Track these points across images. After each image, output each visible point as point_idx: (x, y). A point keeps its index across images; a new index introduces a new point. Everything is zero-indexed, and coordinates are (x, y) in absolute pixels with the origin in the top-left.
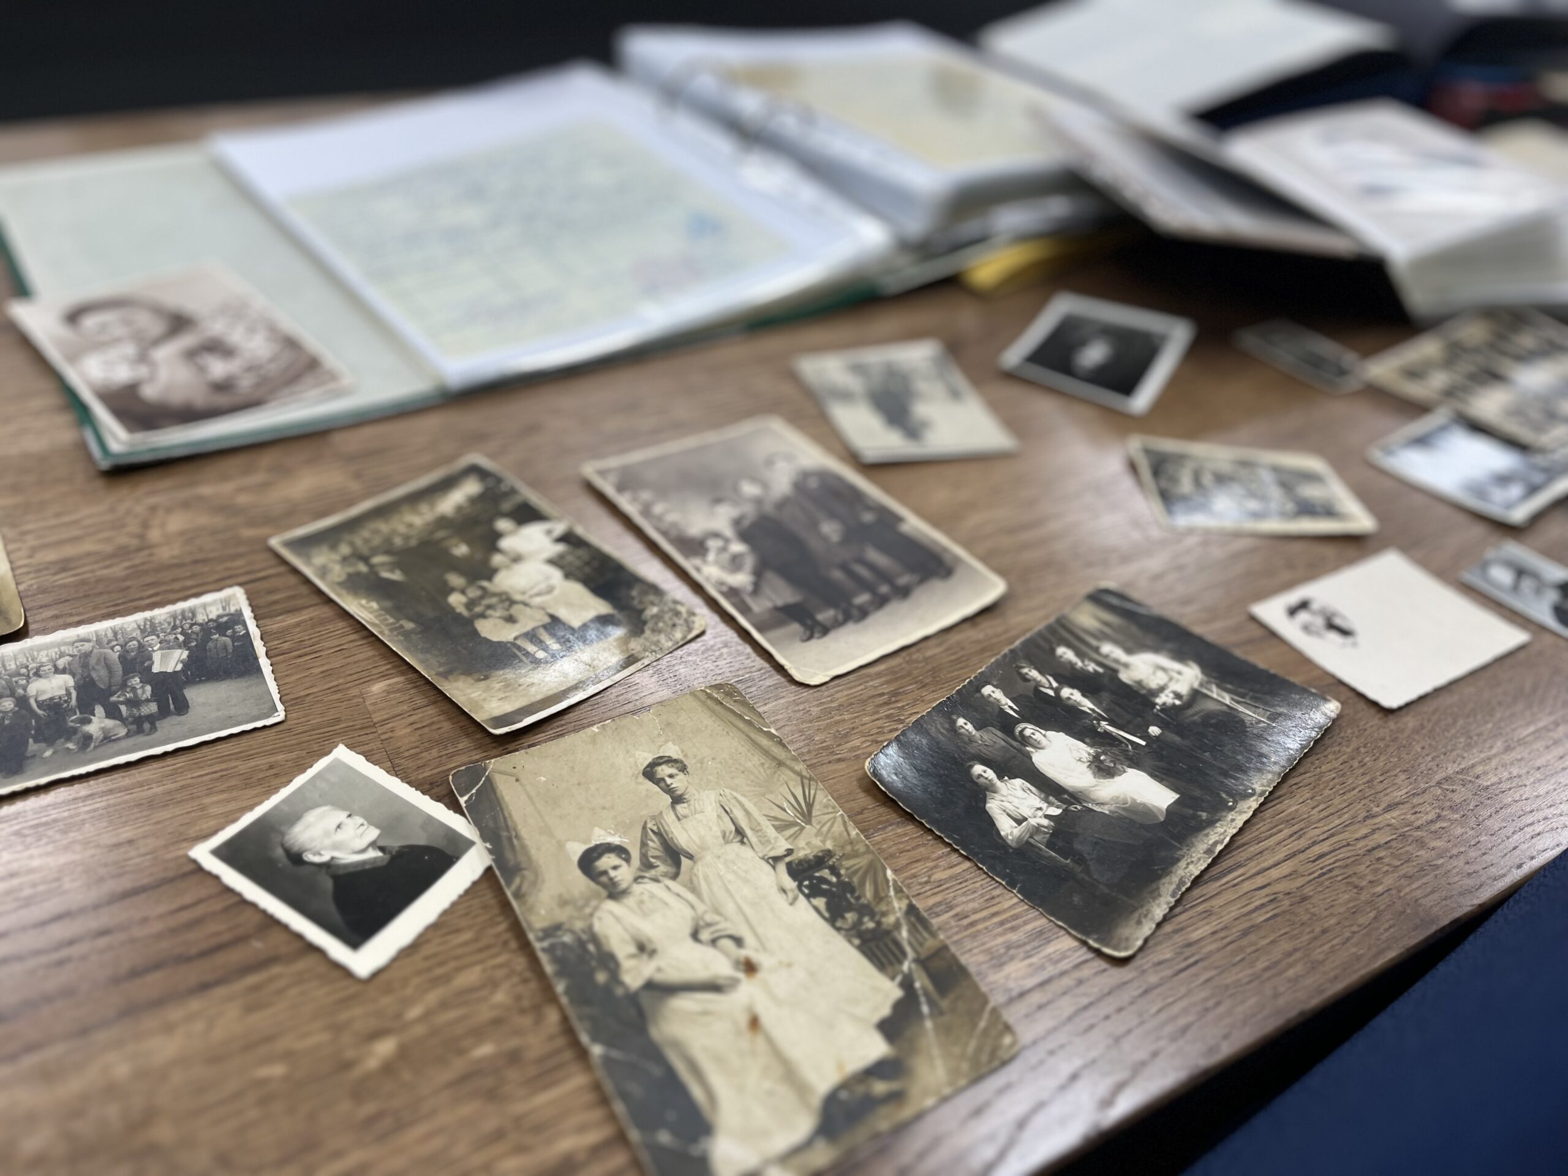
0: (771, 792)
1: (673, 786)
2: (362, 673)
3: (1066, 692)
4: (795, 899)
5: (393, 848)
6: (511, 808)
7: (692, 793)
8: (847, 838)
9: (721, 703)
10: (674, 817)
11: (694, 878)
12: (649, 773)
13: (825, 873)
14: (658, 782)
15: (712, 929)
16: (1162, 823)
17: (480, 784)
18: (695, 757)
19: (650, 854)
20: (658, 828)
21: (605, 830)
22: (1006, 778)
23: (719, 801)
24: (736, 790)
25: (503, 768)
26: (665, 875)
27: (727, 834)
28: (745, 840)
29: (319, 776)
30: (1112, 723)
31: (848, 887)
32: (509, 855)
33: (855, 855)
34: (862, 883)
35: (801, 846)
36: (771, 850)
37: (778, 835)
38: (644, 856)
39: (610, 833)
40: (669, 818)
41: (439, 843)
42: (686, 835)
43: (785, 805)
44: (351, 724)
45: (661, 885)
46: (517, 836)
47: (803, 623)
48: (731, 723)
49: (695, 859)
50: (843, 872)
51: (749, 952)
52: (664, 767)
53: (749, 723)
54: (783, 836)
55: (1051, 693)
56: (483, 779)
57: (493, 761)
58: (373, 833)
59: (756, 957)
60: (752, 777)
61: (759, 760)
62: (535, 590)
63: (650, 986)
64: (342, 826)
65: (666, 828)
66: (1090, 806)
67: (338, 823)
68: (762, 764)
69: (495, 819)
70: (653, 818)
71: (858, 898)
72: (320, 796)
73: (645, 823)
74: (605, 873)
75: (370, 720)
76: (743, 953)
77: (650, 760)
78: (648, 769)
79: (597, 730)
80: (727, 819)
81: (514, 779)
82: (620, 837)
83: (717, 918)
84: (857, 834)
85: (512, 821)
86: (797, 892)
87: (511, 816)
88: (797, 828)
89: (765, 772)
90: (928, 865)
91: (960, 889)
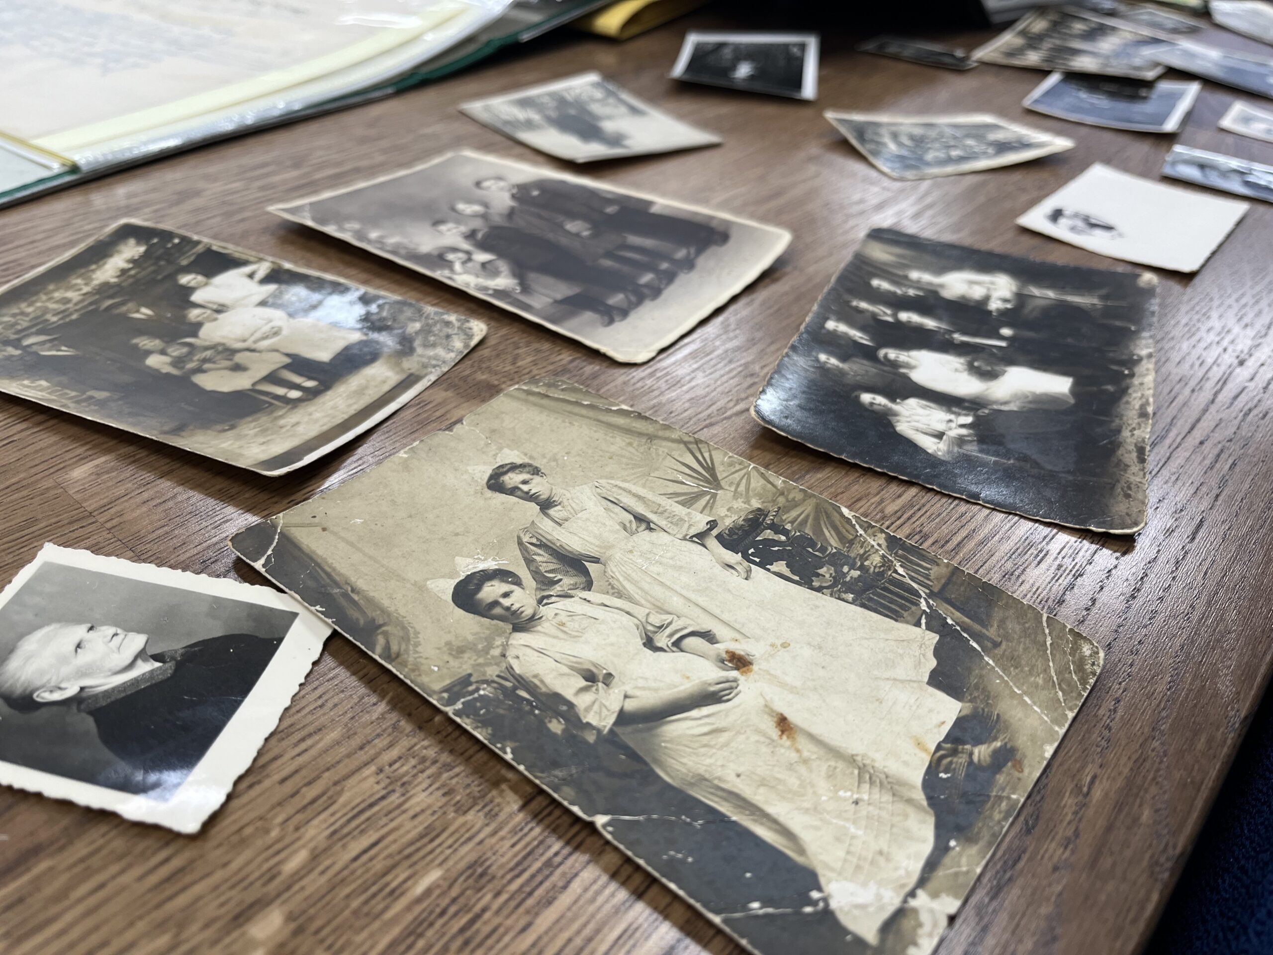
0: (657, 469)
1: (532, 492)
2: (51, 461)
3: (904, 316)
4: (749, 571)
5: (176, 651)
6: (330, 561)
7: (559, 493)
8: (774, 490)
9: (547, 396)
10: (551, 523)
11: (614, 582)
12: (495, 483)
13: (768, 534)
14: (513, 491)
15: (668, 631)
16: (1076, 405)
17: (275, 544)
18: (544, 456)
19: (542, 569)
20: (538, 539)
21: (472, 557)
22: (898, 400)
23: (599, 494)
24: (612, 478)
25: (297, 520)
26: (575, 587)
27: (628, 525)
28: (652, 525)
29: (26, 589)
30: (964, 333)
31: (804, 542)
32: (354, 614)
33: (794, 504)
34: (818, 531)
35: (722, 515)
36: (689, 528)
37: (689, 510)
38: (536, 574)
39: (479, 559)
40: (546, 526)
41: (245, 627)
42: (577, 538)
43: (680, 478)
44: (54, 520)
45: (576, 599)
46: (353, 591)
47: (595, 310)
48: (570, 412)
49: (602, 560)
50: (788, 527)
51: (728, 643)
52: (510, 475)
53: (591, 407)
54: (694, 510)
55: (890, 319)
56: (277, 537)
57: (281, 515)
58: (137, 641)
59: (740, 648)
60: (624, 460)
61: (624, 441)
62: (258, 335)
63: (624, 718)
64: (82, 645)
65: (549, 537)
66: (995, 407)
67: (76, 641)
68: (630, 444)
69: (313, 576)
70: (526, 530)
71: (823, 549)
72: (36, 615)
73: (519, 538)
74: (496, 603)
75: (83, 509)
76: (721, 647)
77: (489, 472)
78: (493, 481)
79: (406, 456)
80: (617, 509)
81: (319, 529)
82: (494, 559)
83: (669, 618)
84: (783, 481)
85: (340, 574)
86: (746, 564)
87: (334, 569)
88: (708, 497)
89: (637, 450)
90: (873, 500)
91: (922, 515)
